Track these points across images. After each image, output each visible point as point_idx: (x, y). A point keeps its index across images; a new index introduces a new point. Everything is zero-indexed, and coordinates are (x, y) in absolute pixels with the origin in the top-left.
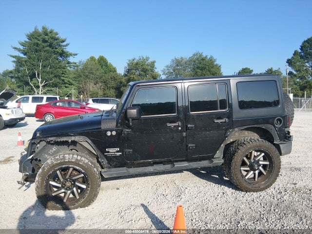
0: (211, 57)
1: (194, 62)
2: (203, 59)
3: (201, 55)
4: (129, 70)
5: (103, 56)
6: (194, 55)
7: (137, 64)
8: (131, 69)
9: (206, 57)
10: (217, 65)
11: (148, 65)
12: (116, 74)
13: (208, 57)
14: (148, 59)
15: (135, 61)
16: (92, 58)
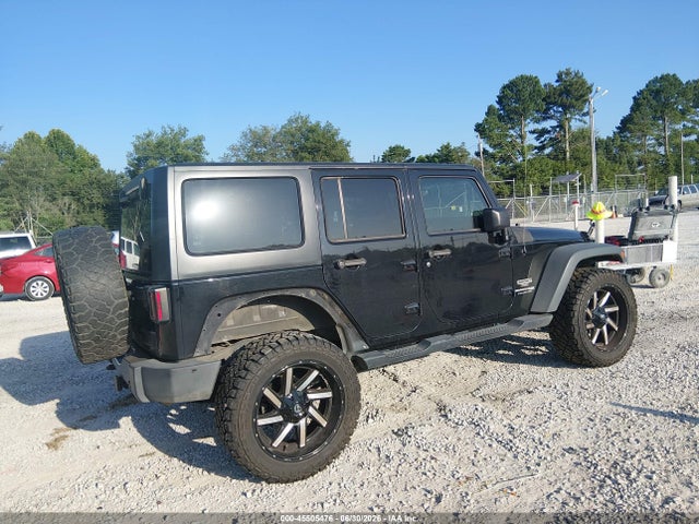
0: (329, 125)
1: (293, 136)
2: (312, 130)
3: (305, 122)
4: (139, 160)
5: (58, 131)
6: (290, 121)
7: (160, 144)
8: (146, 159)
9: (318, 124)
10: (341, 141)
11: (187, 147)
12: (102, 171)
13: (323, 125)
14: (183, 132)
15: (154, 139)
16: (31, 137)
